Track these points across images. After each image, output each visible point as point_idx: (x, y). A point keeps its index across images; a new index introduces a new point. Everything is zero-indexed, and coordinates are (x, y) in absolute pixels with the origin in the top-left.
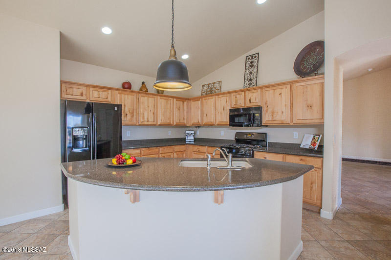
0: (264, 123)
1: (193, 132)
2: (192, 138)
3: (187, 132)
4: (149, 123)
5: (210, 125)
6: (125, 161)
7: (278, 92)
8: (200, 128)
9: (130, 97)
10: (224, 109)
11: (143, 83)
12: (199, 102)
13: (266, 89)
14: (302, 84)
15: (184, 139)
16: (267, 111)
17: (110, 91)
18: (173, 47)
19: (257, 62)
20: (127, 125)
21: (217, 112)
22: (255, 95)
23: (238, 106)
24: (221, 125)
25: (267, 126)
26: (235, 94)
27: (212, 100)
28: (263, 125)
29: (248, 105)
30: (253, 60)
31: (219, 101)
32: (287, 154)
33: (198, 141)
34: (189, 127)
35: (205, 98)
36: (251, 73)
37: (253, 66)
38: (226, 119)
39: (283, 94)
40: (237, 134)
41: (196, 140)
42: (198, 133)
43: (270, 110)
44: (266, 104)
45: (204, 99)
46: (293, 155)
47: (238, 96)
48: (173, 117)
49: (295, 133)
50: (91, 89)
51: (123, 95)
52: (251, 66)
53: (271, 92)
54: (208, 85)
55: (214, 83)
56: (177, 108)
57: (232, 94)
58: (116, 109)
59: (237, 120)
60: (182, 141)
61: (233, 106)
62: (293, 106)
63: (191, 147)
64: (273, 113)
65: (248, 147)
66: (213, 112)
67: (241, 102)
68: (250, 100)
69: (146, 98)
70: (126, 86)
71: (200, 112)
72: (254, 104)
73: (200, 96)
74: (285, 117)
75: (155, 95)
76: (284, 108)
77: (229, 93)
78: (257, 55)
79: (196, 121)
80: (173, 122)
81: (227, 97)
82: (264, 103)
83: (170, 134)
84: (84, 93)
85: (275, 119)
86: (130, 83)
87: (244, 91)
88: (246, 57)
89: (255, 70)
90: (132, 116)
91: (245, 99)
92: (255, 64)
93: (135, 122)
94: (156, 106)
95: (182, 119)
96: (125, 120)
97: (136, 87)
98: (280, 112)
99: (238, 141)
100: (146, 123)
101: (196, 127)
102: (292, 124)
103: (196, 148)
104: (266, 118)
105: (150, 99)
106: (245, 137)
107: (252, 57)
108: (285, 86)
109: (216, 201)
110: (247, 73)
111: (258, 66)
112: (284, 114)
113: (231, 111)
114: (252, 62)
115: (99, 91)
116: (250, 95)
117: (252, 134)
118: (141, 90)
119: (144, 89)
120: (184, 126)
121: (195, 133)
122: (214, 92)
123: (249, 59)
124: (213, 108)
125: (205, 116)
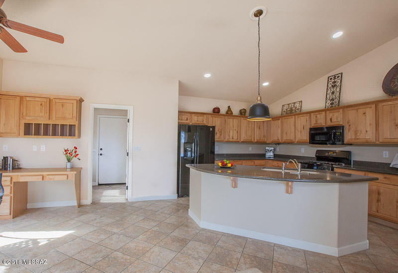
0: (346, 141)
1: (273, 149)
2: (271, 154)
3: (267, 148)
4: (234, 140)
5: (291, 143)
6: (226, 164)
7: (361, 111)
8: (280, 145)
9: (219, 119)
10: (304, 128)
11: (229, 107)
12: (279, 121)
13: (348, 109)
14: (390, 103)
15: (264, 155)
16: (349, 130)
17: (205, 115)
18: (259, 94)
19: (339, 82)
20: (218, 141)
21: (297, 131)
22: (336, 114)
23: (318, 125)
24: (301, 143)
25: (351, 144)
26: (315, 113)
27: (292, 119)
28: (345, 143)
29: (329, 124)
30: (336, 80)
31: (299, 119)
32: (369, 172)
33: (277, 157)
34: (269, 144)
35: (285, 118)
36: (333, 93)
37: (335, 86)
38: (306, 137)
39: (367, 113)
40: (317, 151)
41: (275, 156)
42: (278, 149)
43: (353, 129)
44: (348, 123)
45: (283, 118)
46: (376, 172)
47: (318, 116)
48: (254, 135)
49: (384, 152)
50: (193, 115)
51: (214, 119)
52: (333, 86)
53: (354, 112)
54: (289, 104)
55: (294, 103)
56: (257, 127)
57: (312, 114)
58: (211, 129)
59: (317, 138)
60: (262, 156)
61: (313, 125)
62: (378, 126)
63: (270, 162)
64: (356, 132)
65: (328, 164)
66: (293, 130)
67: (322, 121)
68: (331, 119)
69: (231, 120)
70: (216, 111)
71: (279, 131)
72: (334, 123)
73: (280, 115)
74: (370, 136)
75: (239, 117)
76: (369, 127)
77: (310, 113)
78: (340, 75)
79: (276, 139)
80: (254, 139)
81: (307, 117)
82: (346, 123)
83: (250, 150)
84: (189, 118)
85: (358, 137)
86: (219, 108)
87: (325, 110)
88: (328, 78)
89: (338, 90)
90: (221, 135)
91: (326, 118)
92: (338, 84)
93: (222, 139)
94: (239, 126)
95: (262, 136)
96: (217, 137)
97: (223, 110)
98: (364, 132)
99: (319, 158)
100: (231, 140)
101: (276, 144)
102: (377, 143)
103: (275, 163)
104: (348, 136)
105: (235, 120)
106: (327, 154)
107: (335, 77)
108: (370, 106)
109: (287, 192)
110: (328, 92)
111: (340, 86)
112: (368, 132)
113: (311, 129)
114: (335, 82)
115: (198, 116)
116: (331, 115)
117: (334, 152)
118: (227, 113)
119: (229, 112)
120: (264, 143)
121: (274, 150)
122: (294, 111)
123: (331, 79)
124: (293, 127)
125: (285, 134)
